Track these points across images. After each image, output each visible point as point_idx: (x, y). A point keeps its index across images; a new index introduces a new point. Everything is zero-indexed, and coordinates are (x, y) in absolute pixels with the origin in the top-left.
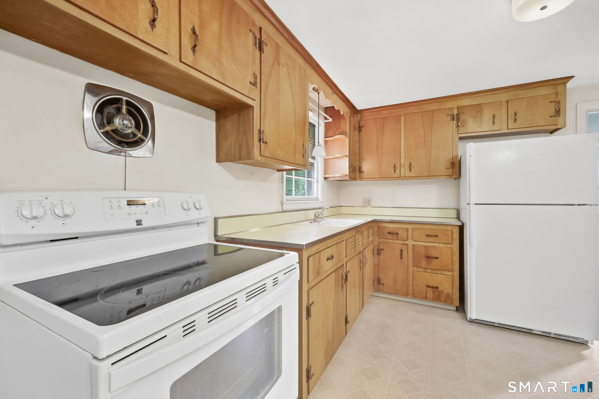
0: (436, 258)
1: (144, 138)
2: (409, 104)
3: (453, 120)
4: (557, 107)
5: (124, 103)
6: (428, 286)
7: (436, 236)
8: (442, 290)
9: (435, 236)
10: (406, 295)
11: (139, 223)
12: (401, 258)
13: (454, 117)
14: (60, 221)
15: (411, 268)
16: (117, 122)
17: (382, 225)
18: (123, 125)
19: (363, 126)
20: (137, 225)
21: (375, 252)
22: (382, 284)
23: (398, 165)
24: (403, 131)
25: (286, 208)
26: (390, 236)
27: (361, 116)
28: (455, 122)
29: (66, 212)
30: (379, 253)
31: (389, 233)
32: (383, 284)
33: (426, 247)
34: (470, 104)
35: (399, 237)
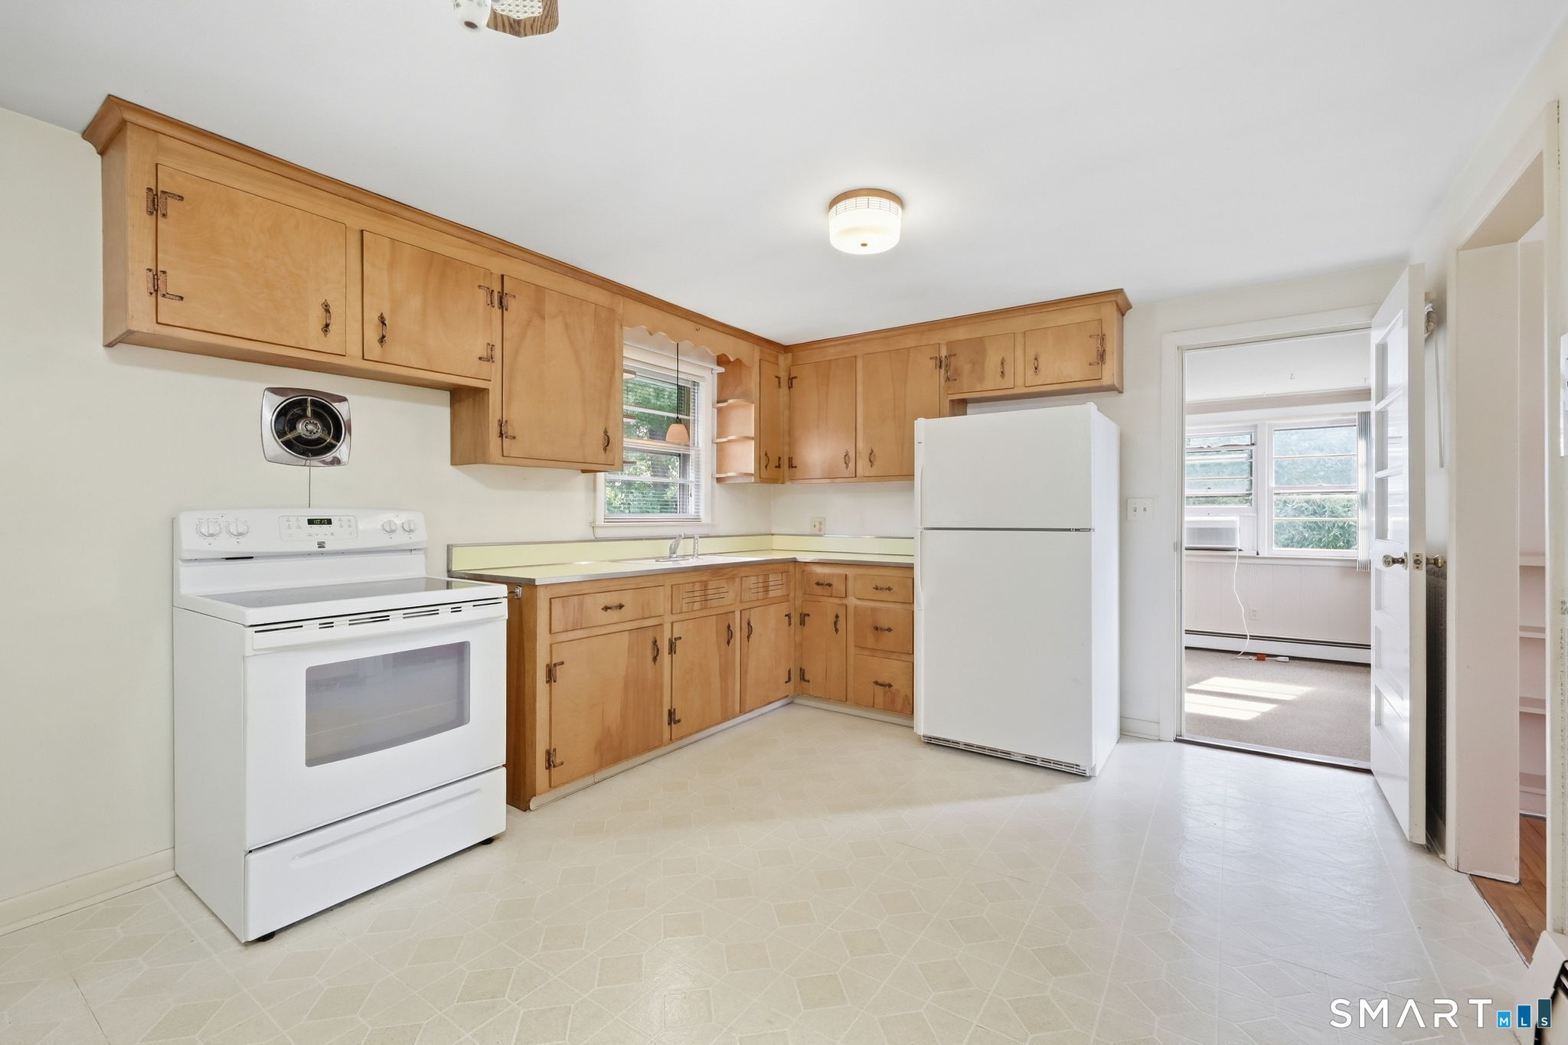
0: (889, 630)
1: (334, 442)
2: (869, 337)
3: (940, 367)
4: (1099, 346)
5: (309, 404)
6: (876, 683)
7: (889, 589)
8: (897, 690)
9: (887, 589)
10: (844, 700)
11: (321, 545)
12: (837, 630)
13: (941, 362)
14: (234, 540)
15: (852, 650)
16: (301, 427)
17: (806, 568)
18: (307, 430)
19: (796, 377)
20: (319, 547)
21: (796, 620)
22: (806, 681)
23: (852, 454)
24: (860, 388)
25: (600, 533)
26: (819, 590)
27: (793, 356)
28: (943, 371)
29: (240, 531)
30: (802, 623)
31: (818, 584)
32: (809, 681)
33: (874, 610)
34: (968, 337)
35: (834, 592)
